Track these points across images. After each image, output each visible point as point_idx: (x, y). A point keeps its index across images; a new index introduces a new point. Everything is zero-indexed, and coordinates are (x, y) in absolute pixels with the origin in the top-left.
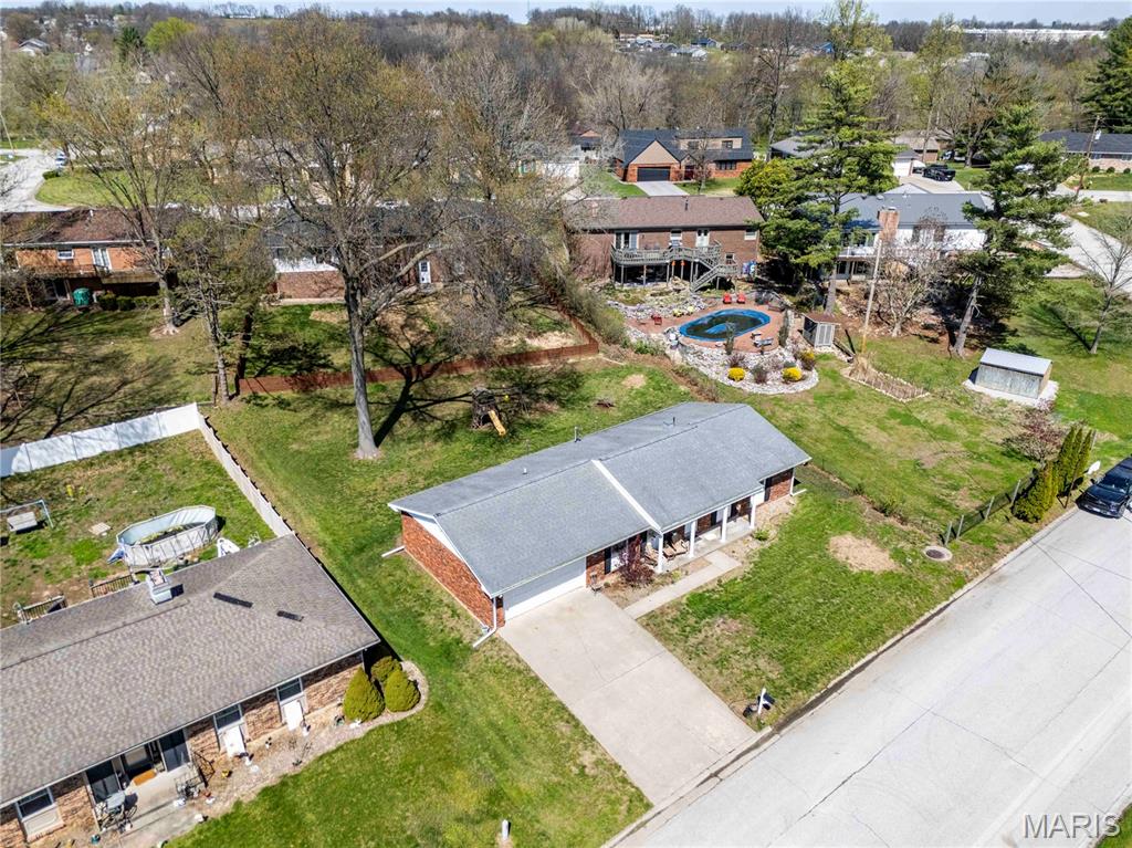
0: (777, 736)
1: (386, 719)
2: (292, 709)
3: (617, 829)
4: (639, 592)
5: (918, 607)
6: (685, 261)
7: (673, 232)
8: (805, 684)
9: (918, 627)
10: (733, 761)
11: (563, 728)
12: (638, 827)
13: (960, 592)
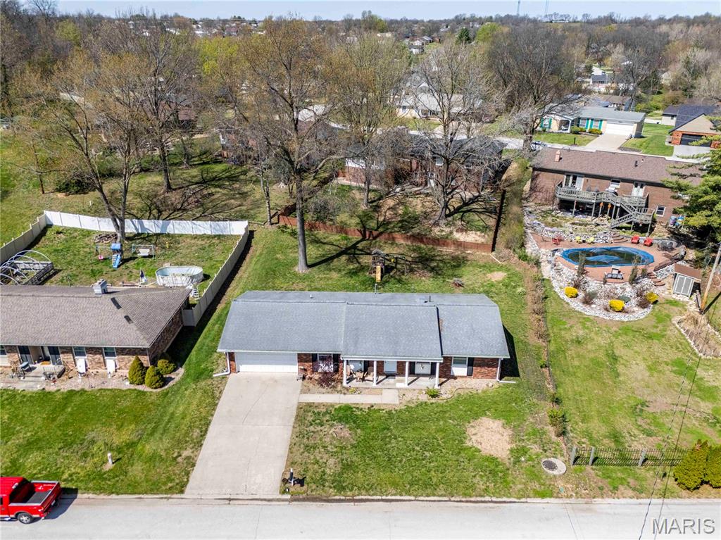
0: (287, 503)
1: (140, 388)
2: (110, 362)
3: (155, 491)
4: (321, 390)
5: (486, 490)
6: (612, 204)
7: (613, 181)
8: (341, 489)
9: (471, 502)
10: (248, 500)
11: (196, 433)
12: (166, 498)
13: (539, 500)
